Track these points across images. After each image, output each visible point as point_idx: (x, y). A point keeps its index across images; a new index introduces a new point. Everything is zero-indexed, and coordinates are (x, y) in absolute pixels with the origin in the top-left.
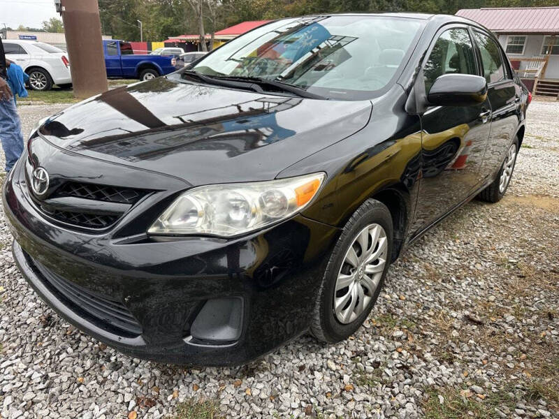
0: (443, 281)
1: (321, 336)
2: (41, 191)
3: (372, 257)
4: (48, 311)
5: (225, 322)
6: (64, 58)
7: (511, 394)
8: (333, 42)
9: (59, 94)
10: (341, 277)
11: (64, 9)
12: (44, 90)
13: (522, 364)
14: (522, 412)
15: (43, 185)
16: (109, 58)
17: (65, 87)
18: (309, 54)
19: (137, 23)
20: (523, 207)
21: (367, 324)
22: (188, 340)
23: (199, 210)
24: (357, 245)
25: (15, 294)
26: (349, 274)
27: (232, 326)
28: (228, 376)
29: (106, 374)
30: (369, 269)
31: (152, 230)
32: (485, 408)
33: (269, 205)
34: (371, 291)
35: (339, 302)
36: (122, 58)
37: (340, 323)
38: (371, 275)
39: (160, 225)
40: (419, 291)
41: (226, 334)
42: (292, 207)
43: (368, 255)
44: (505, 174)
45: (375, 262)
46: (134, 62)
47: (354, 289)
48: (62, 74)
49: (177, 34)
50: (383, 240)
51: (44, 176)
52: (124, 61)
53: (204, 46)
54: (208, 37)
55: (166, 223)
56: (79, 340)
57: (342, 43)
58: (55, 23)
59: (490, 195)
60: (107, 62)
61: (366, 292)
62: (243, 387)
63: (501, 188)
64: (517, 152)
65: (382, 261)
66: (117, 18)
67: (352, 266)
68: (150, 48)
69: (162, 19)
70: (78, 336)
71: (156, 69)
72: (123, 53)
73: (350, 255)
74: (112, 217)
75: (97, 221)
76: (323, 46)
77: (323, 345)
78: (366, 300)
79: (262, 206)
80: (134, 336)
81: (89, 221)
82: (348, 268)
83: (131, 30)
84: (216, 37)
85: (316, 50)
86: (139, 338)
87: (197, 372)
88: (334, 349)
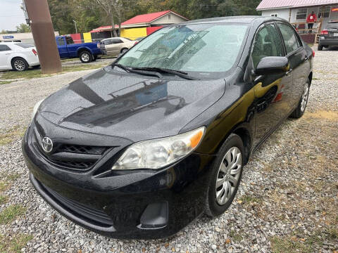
0: (274, 171)
1: (210, 214)
2: (48, 150)
3: (234, 165)
4: (54, 212)
5: (158, 215)
6: (34, 51)
7: (319, 237)
8: (195, 35)
9: (33, 72)
10: (219, 180)
11: (31, 22)
12: (24, 70)
13: (324, 218)
14: (326, 247)
15: (49, 146)
16: (60, 47)
17: (36, 67)
18: (183, 44)
19: (73, 22)
20: (316, 119)
21: (234, 203)
22: (139, 226)
23: (139, 154)
24: (226, 161)
25: (33, 204)
26: (222, 177)
27: (163, 217)
28: (161, 241)
29: (93, 246)
30: (233, 172)
31: (114, 168)
32: (305, 246)
33: (176, 148)
34: (235, 184)
35: (218, 194)
36: (68, 46)
37: (220, 205)
38: (234, 175)
39: (118, 165)
40: (261, 179)
41: (160, 221)
42: (189, 149)
43: (232, 165)
44: (303, 101)
45: (236, 168)
46: (75, 48)
47: (226, 185)
48: (33, 60)
49: (97, 26)
50: (239, 155)
51: (49, 141)
52: (69, 48)
53: (115, 33)
54: (117, 27)
55: (121, 163)
56: (75, 227)
57: (201, 36)
58: (23, 26)
59: (296, 114)
60: (59, 49)
61: (232, 184)
62: (170, 247)
63: (302, 109)
64: (309, 87)
65: (239, 166)
66: (60, 20)
67: (223, 173)
68: (82, 38)
69: (88, 18)
70: (73, 226)
71: (89, 51)
72: (68, 43)
73: (222, 167)
74: (91, 162)
75: (82, 165)
76: (190, 38)
77: (211, 218)
78: (232, 189)
79: (173, 149)
80: (109, 226)
81: (78, 165)
82: (222, 175)
83: (70, 26)
84: (122, 27)
85: (186, 41)
86: (112, 227)
87: (143, 241)
88: (217, 219)
